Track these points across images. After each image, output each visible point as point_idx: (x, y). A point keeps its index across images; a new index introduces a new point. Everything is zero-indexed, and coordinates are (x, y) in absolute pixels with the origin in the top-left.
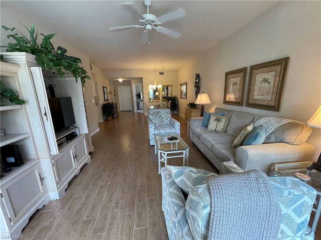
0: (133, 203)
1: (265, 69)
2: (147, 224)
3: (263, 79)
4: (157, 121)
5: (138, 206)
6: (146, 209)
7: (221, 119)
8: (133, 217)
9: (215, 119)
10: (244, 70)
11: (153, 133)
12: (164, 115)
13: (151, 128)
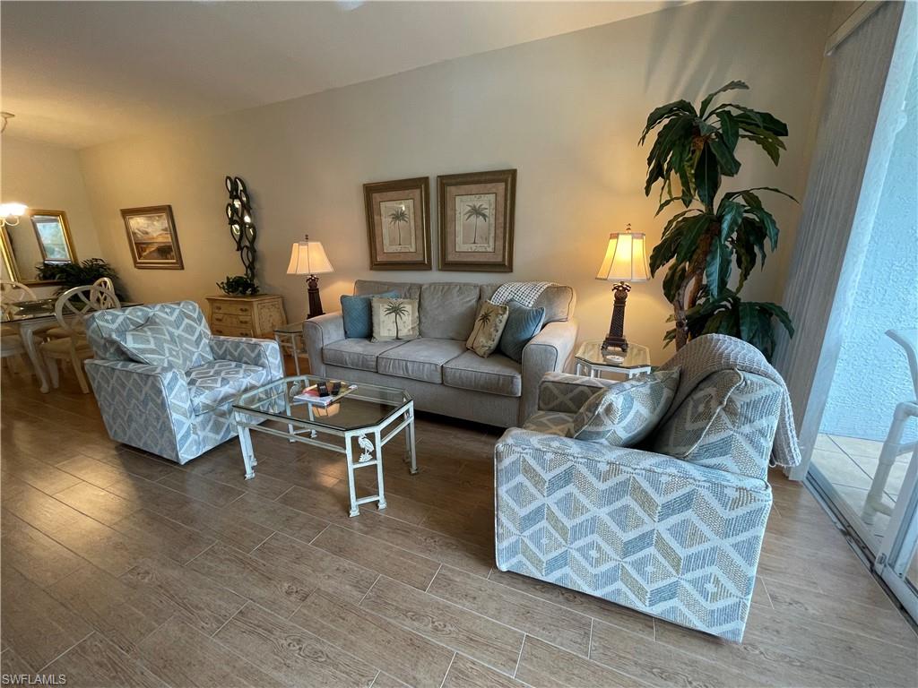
0: (413, 643)
1: (473, 188)
2: (515, 632)
3: (469, 208)
4: (171, 355)
5: (436, 629)
6: (462, 612)
7: (402, 306)
8: (469, 665)
9: (389, 309)
10: (420, 183)
11: (187, 405)
12: (182, 328)
13: (171, 389)
